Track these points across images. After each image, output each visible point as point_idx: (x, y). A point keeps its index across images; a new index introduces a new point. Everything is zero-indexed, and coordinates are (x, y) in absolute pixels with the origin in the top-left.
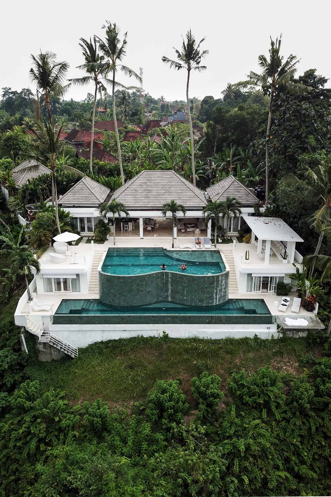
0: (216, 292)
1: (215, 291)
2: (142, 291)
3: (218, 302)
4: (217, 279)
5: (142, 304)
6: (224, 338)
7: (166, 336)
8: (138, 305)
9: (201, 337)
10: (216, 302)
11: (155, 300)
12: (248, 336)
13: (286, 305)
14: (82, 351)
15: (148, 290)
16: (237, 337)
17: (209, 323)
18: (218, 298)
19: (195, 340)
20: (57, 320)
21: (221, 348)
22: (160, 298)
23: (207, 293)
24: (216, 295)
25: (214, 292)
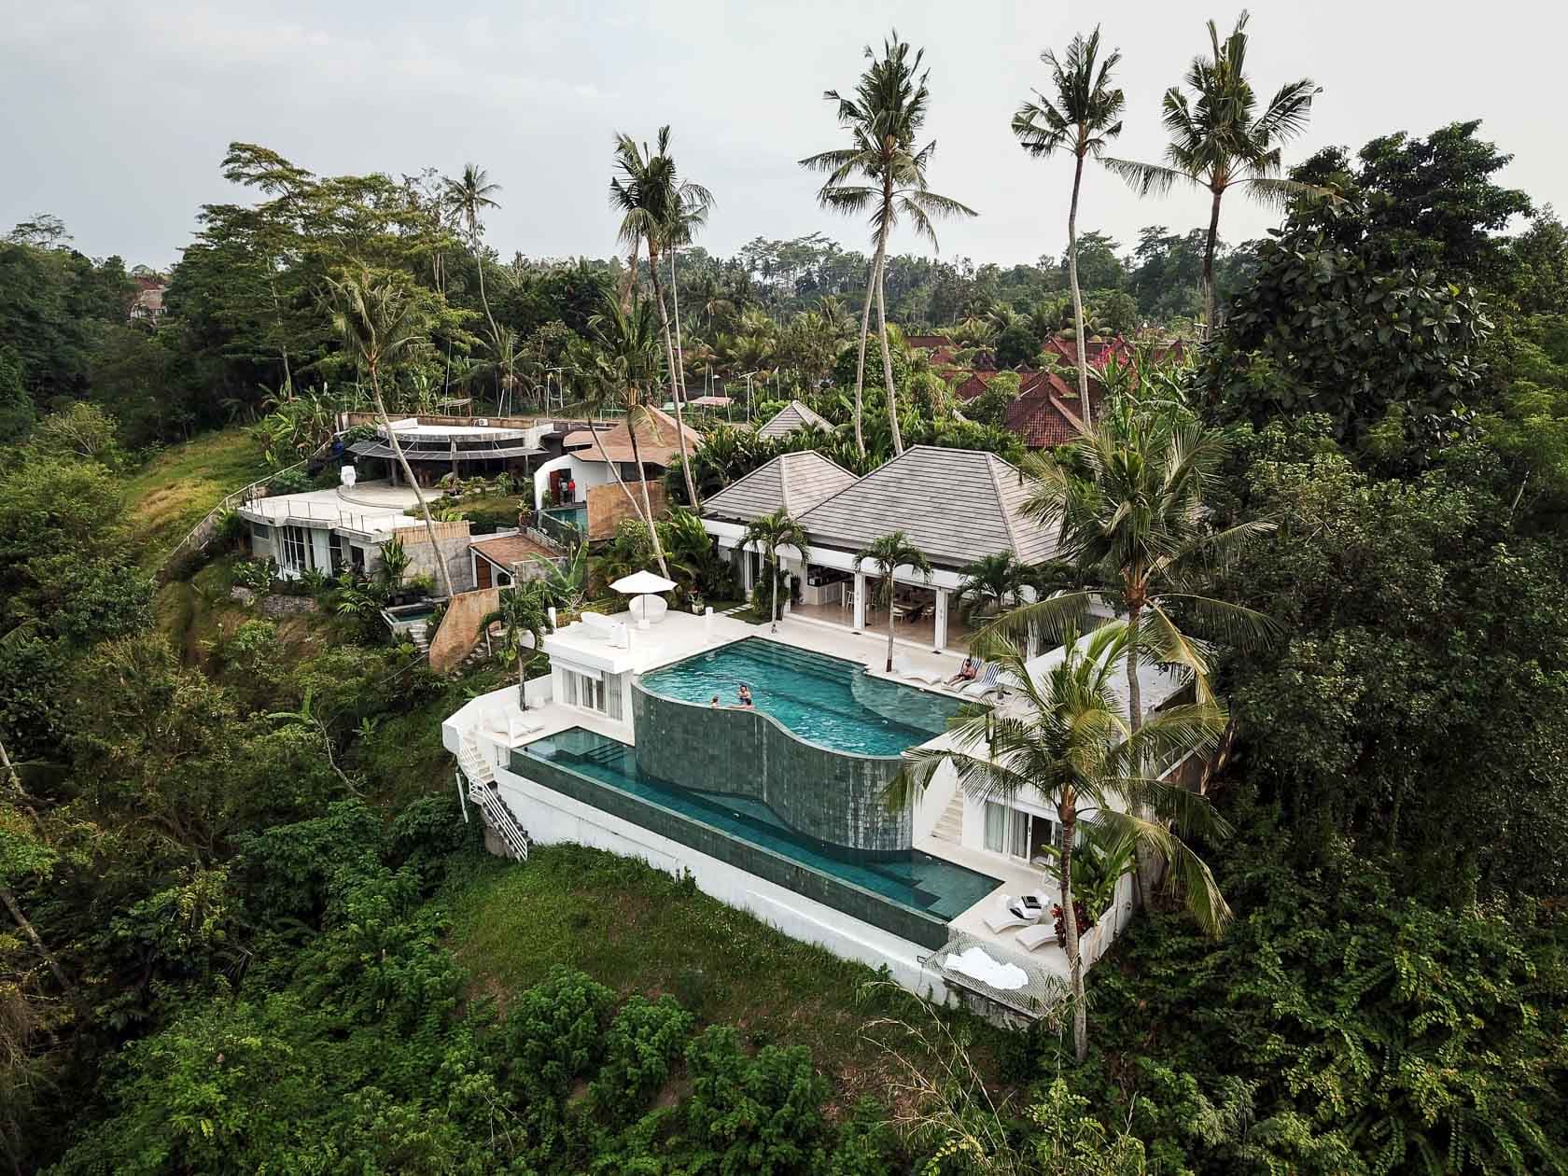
0: (856, 810)
1: (852, 805)
2: (695, 749)
3: (861, 841)
4: (855, 768)
5: (696, 787)
6: (809, 942)
7: (690, 883)
8: (685, 783)
9: (761, 915)
10: (856, 840)
11: (730, 787)
12: (868, 962)
13: (1021, 916)
14: (537, 851)
15: (710, 751)
16: (845, 954)
17: (793, 888)
18: (861, 830)
19: (745, 920)
20: (520, 764)
21: (781, 965)
22: (747, 788)
23: (829, 802)
24: (856, 817)
25: (847, 808)
